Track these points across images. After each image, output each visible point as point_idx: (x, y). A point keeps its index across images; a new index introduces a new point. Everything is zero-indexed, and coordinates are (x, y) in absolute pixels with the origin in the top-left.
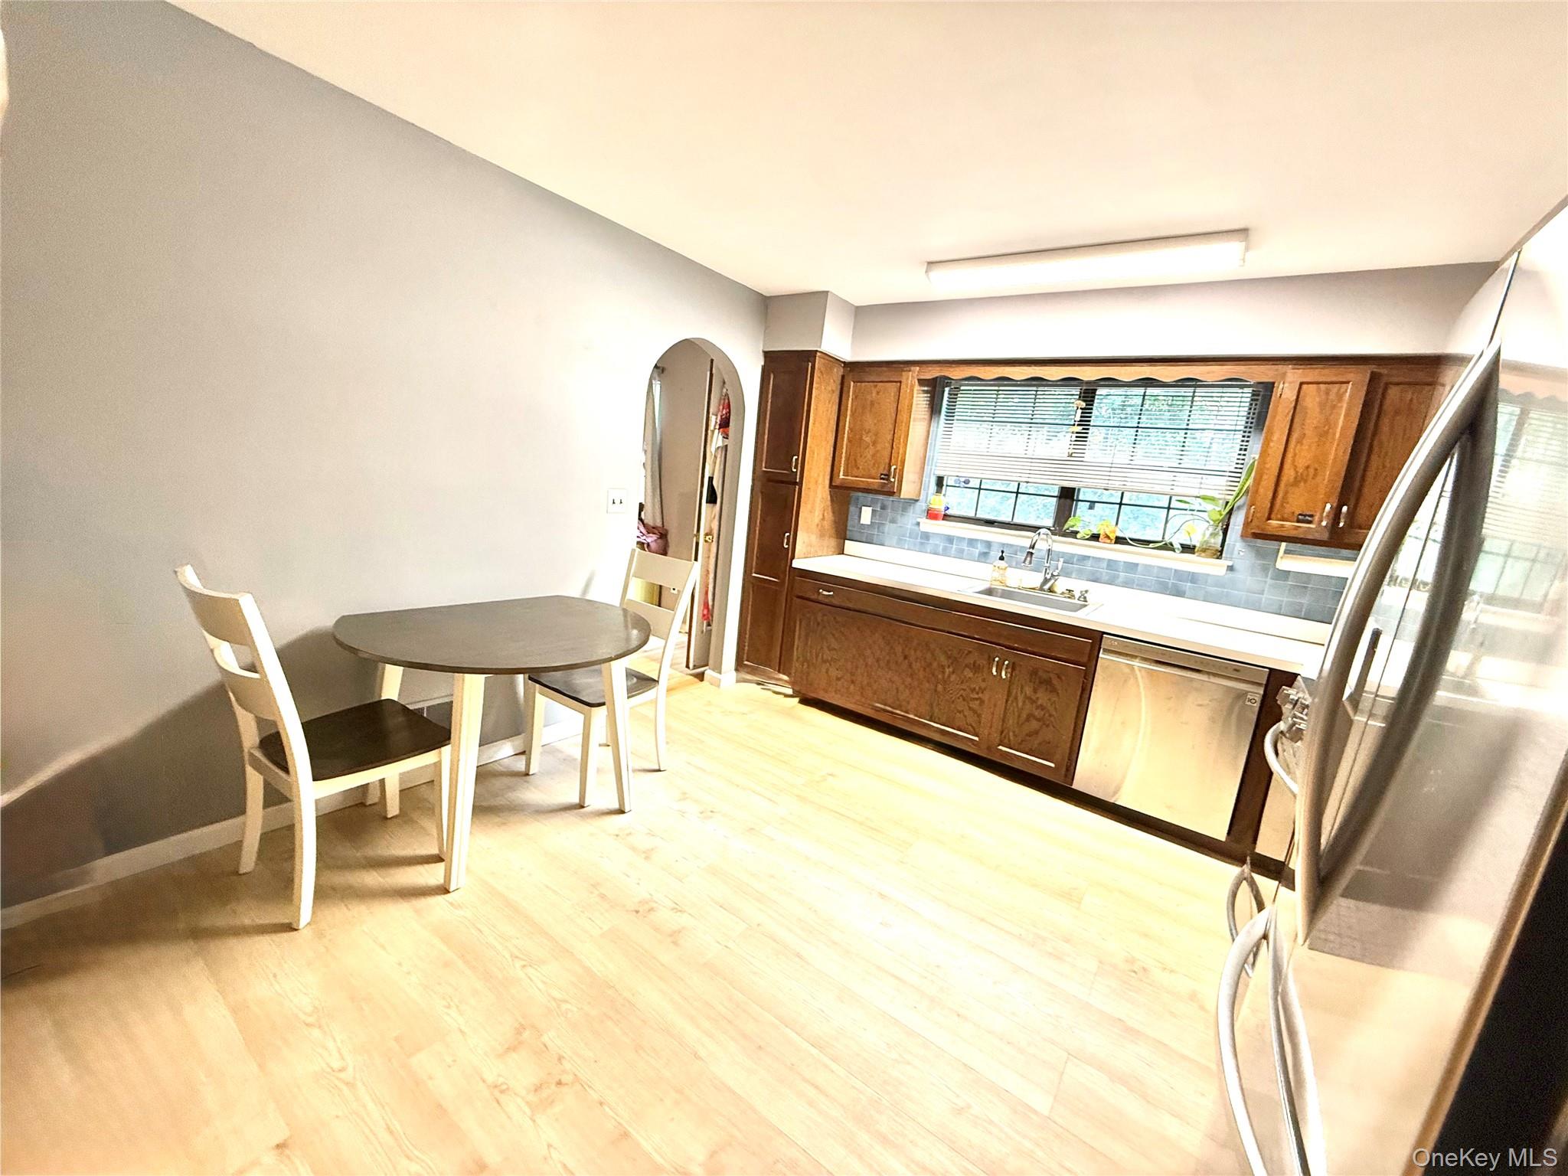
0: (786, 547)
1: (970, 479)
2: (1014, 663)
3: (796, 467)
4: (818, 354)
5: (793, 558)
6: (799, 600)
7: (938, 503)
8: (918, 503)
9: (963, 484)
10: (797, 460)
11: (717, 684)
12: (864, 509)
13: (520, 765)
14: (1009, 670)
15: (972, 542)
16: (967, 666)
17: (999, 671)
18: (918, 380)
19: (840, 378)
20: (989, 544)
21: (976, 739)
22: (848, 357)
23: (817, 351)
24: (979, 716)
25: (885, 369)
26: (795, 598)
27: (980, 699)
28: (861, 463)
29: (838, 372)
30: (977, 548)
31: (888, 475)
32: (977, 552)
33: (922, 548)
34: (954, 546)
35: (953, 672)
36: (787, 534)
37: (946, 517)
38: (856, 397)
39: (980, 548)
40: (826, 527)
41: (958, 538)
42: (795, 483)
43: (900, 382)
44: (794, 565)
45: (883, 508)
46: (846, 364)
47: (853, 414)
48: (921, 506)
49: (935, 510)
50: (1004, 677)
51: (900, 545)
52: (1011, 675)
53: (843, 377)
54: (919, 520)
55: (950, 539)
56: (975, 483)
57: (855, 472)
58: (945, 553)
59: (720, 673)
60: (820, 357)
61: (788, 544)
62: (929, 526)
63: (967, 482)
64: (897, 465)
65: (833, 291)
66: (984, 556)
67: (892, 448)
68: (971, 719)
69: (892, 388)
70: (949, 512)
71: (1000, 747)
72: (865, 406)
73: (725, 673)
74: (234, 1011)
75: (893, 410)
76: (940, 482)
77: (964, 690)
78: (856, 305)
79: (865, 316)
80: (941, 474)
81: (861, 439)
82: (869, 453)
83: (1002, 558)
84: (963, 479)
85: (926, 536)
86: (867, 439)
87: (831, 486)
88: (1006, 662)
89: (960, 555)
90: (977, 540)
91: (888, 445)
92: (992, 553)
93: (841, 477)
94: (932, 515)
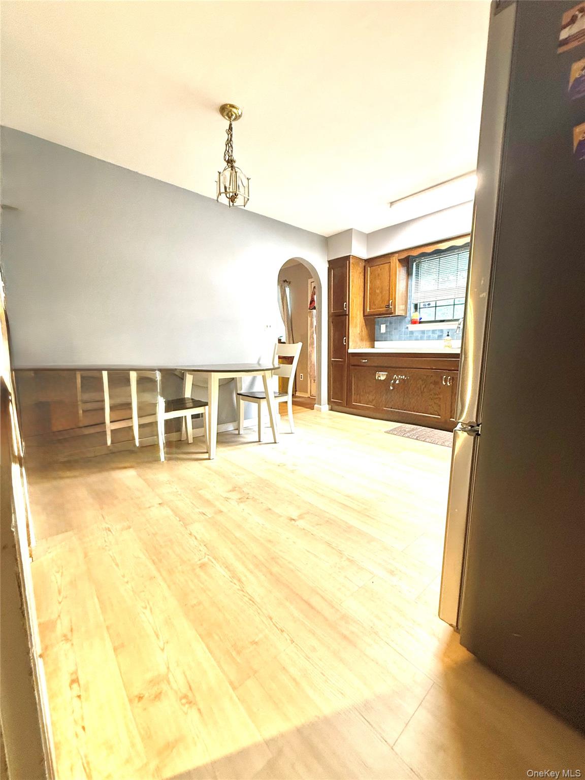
0: (345, 344)
1: (430, 303)
2: (453, 378)
3: (346, 308)
4: (351, 257)
5: (348, 348)
6: (353, 367)
7: (416, 316)
8: (407, 318)
9: (427, 306)
10: (346, 305)
11: (319, 410)
12: (382, 325)
13: (237, 432)
14: (451, 381)
15: (434, 332)
16: (431, 383)
17: (446, 382)
18: (399, 260)
19: (363, 267)
20: (442, 331)
21: (440, 417)
22: (365, 256)
23: (350, 255)
24: (440, 406)
25: (383, 258)
26: (351, 367)
27: (439, 397)
28: (377, 302)
29: (362, 264)
30: (436, 334)
31: (389, 305)
32: (436, 336)
33: (410, 339)
34: (426, 335)
35: (425, 387)
36: (345, 338)
37: (420, 322)
38: (371, 273)
39: (438, 333)
40: (364, 336)
41: (427, 331)
42: (347, 315)
43: (390, 262)
44: (349, 352)
45: (391, 323)
46: (366, 260)
47: (370, 282)
48: (408, 319)
49: (414, 319)
50: (449, 385)
51: (400, 339)
52: (452, 383)
53: (365, 267)
54: (407, 326)
55: (423, 332)
56: (433, 304)
57: (374, 307)
58: (422, 339)
59: (321, 405)
60: (352, 258)
61: (345, 342)
62: (412, 327)
63: (429, 304)
64: (392, 300)
65: (356, 228)
66: (440, 337)
67: (389, 293)
68: (436, 408)
69: (387, 266)
70: (421, 320)
71: (451, 419)
72: (375, 277)
73: (323, 405)
74: (144, 480)
75: (388, 275)
76: (416, 306)
77: (431, 395)
78: (367, 233)
79: (371, 237)
80: (416, 302)
81: (375, 291)
82: (379, 298)
83: (448, 335)
84: (427, 303)
85: (412, 333)
86: (378, 291)
87: (364, 316)
88: (449, 377)
89: (429, 338)
90: (436, 330)
91: (388, 292)
92: (444, 335)
93: (368, 310)
94: (414, 322)
